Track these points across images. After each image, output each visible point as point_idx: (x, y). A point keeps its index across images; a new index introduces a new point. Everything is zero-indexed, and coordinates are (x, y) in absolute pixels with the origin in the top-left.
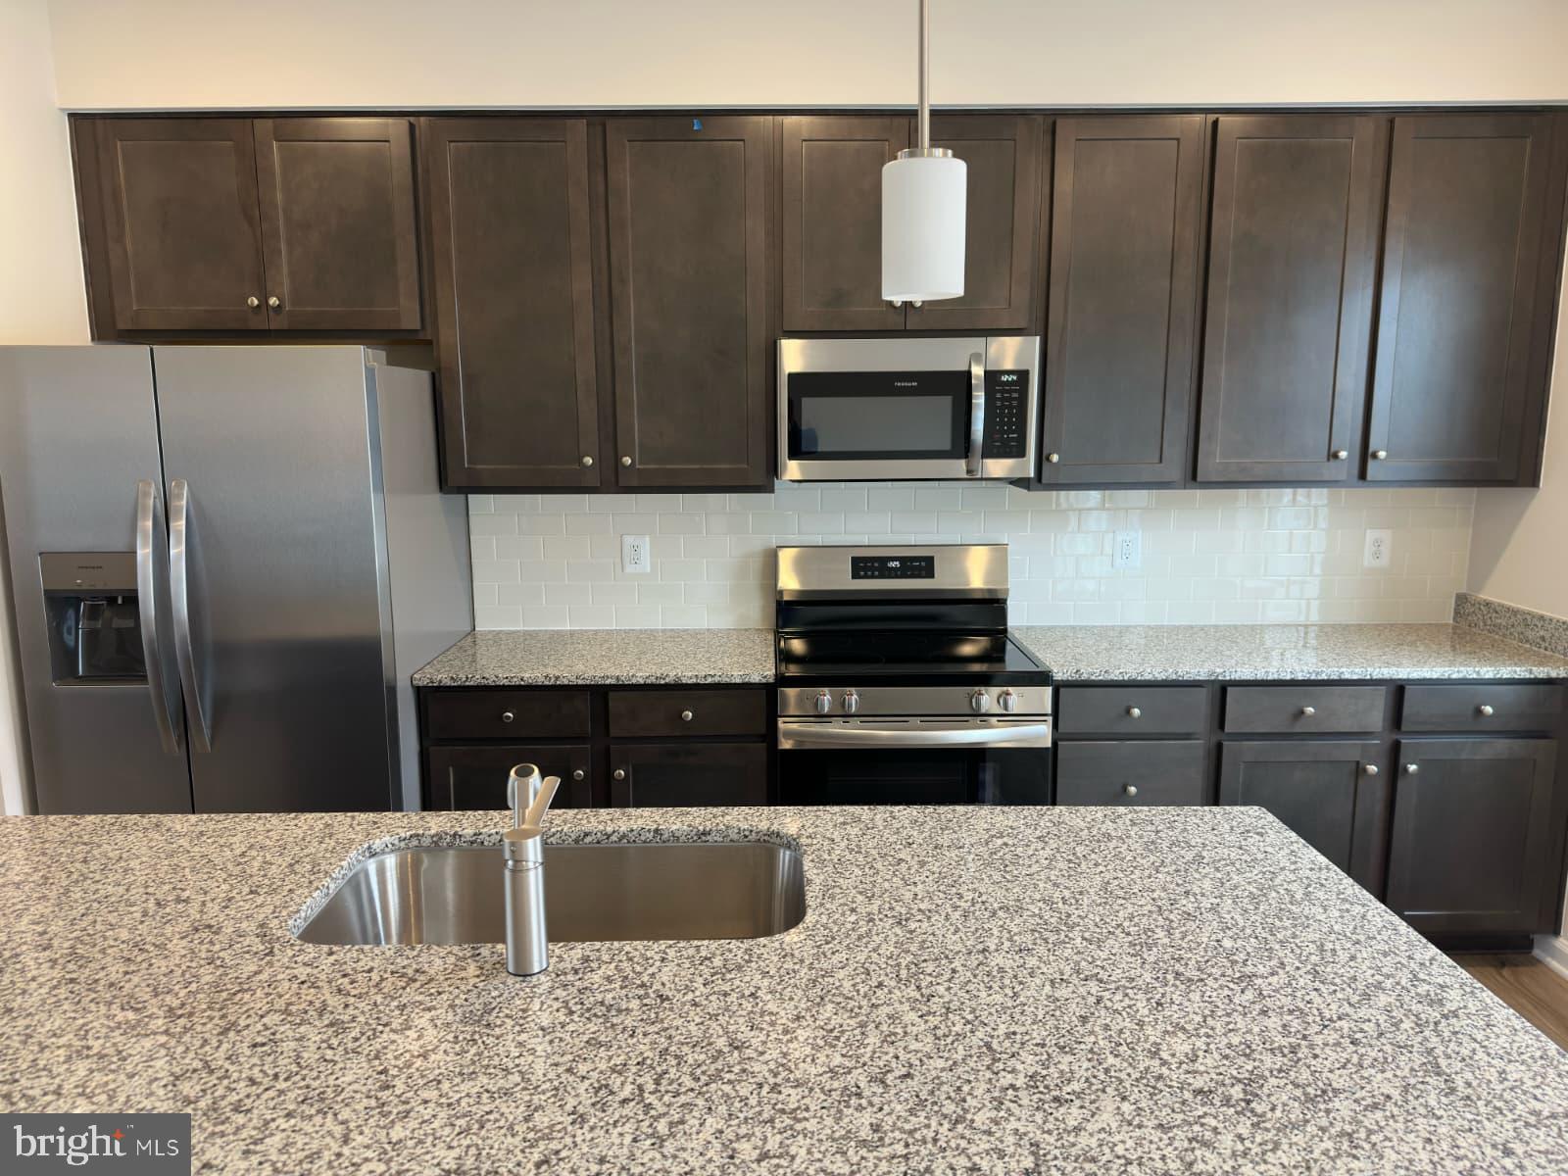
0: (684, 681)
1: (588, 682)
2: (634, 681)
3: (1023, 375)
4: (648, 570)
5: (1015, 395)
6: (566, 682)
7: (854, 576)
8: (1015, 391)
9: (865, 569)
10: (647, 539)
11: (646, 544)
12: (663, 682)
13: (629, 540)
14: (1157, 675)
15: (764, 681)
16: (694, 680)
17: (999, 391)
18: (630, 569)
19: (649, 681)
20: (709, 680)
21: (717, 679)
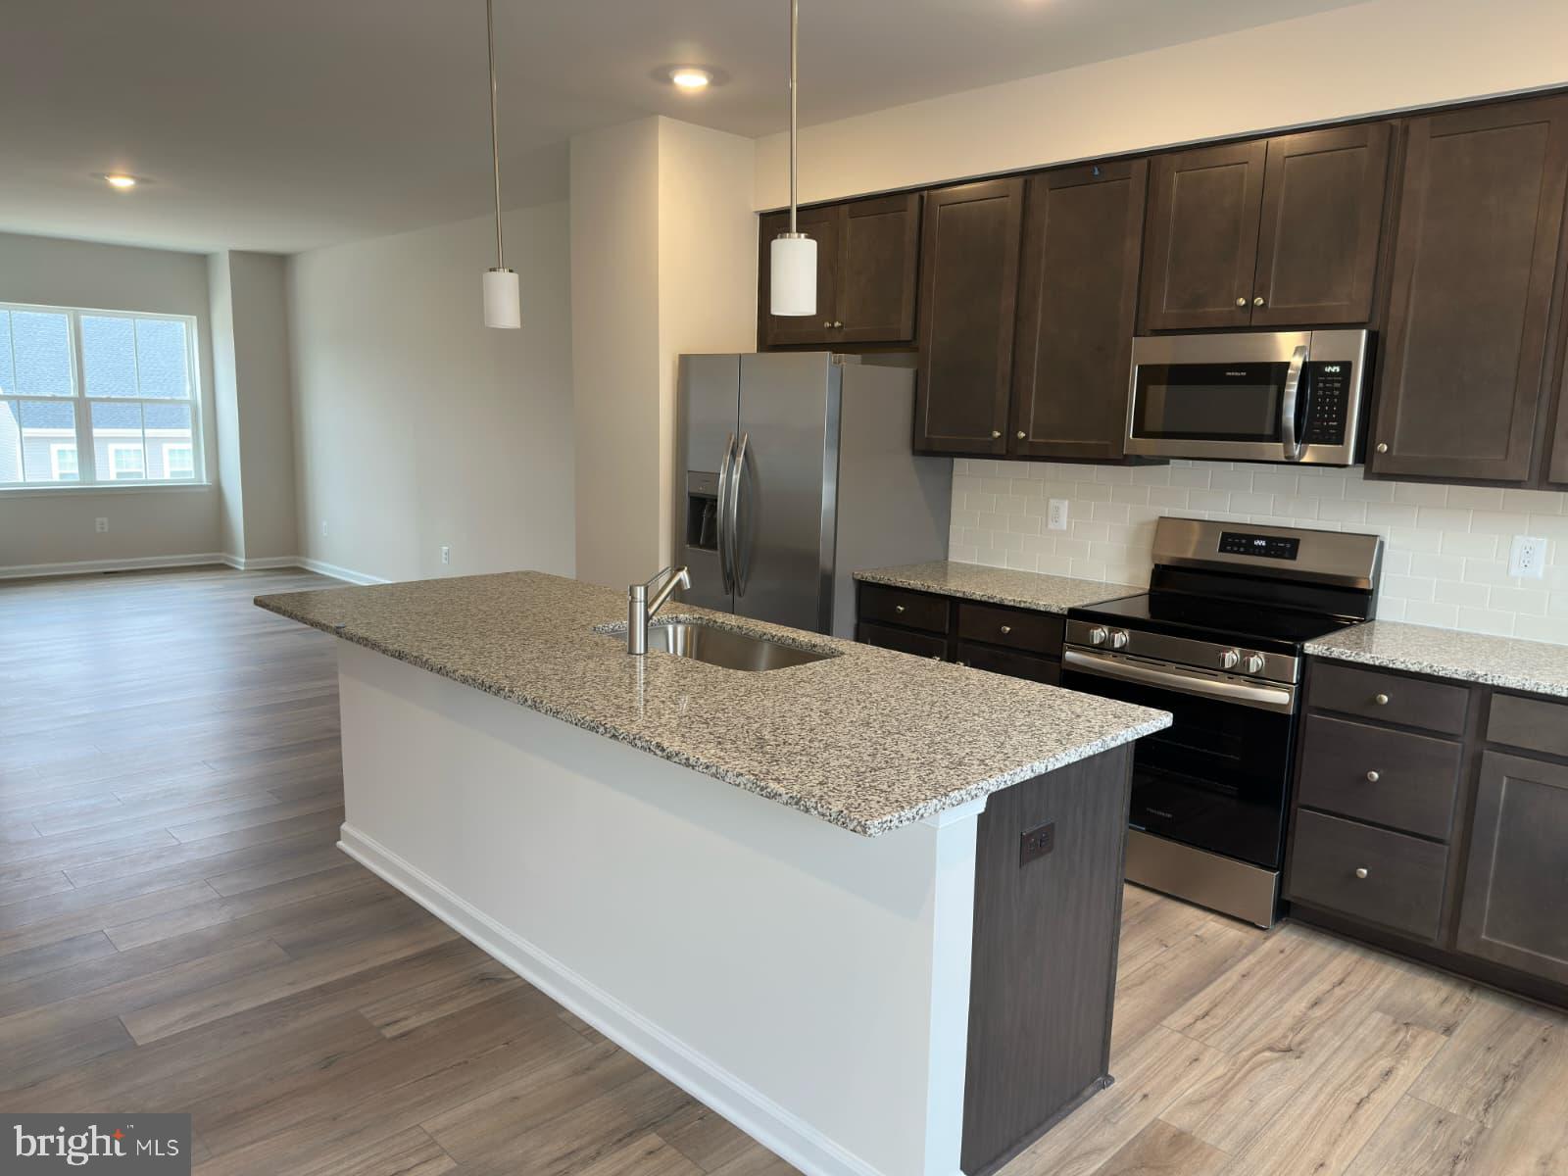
0: (1006, 603)
1: (946, 593)
2: (974, 597)
3: (1347, 367)
4: (1065, 528)
5: (1337, 385)
6: (933, 591)
7: (1222, 549)
8: (1338, 382)
9: (1233, 544)
10: (1067, 502)
11: (1064, 506)
12: (991, 601)
13: (1053, 502)
14: (1410, 666)
15: (1060, 612)
16: (1012, 603)
17: (1322, 381)
18: (1051, 526)
19: (983, 599)
20: (1022, 605)
21: (1028, 605)
